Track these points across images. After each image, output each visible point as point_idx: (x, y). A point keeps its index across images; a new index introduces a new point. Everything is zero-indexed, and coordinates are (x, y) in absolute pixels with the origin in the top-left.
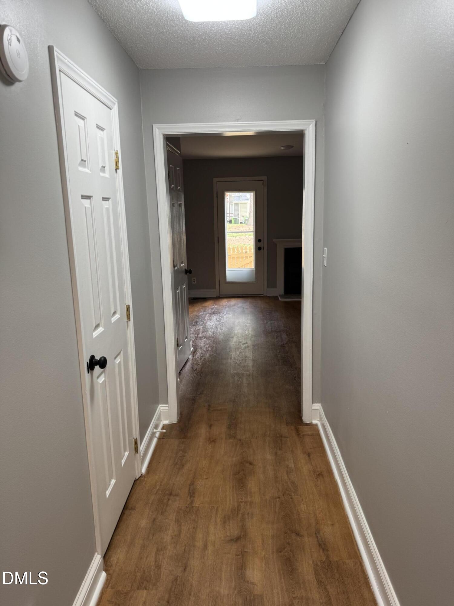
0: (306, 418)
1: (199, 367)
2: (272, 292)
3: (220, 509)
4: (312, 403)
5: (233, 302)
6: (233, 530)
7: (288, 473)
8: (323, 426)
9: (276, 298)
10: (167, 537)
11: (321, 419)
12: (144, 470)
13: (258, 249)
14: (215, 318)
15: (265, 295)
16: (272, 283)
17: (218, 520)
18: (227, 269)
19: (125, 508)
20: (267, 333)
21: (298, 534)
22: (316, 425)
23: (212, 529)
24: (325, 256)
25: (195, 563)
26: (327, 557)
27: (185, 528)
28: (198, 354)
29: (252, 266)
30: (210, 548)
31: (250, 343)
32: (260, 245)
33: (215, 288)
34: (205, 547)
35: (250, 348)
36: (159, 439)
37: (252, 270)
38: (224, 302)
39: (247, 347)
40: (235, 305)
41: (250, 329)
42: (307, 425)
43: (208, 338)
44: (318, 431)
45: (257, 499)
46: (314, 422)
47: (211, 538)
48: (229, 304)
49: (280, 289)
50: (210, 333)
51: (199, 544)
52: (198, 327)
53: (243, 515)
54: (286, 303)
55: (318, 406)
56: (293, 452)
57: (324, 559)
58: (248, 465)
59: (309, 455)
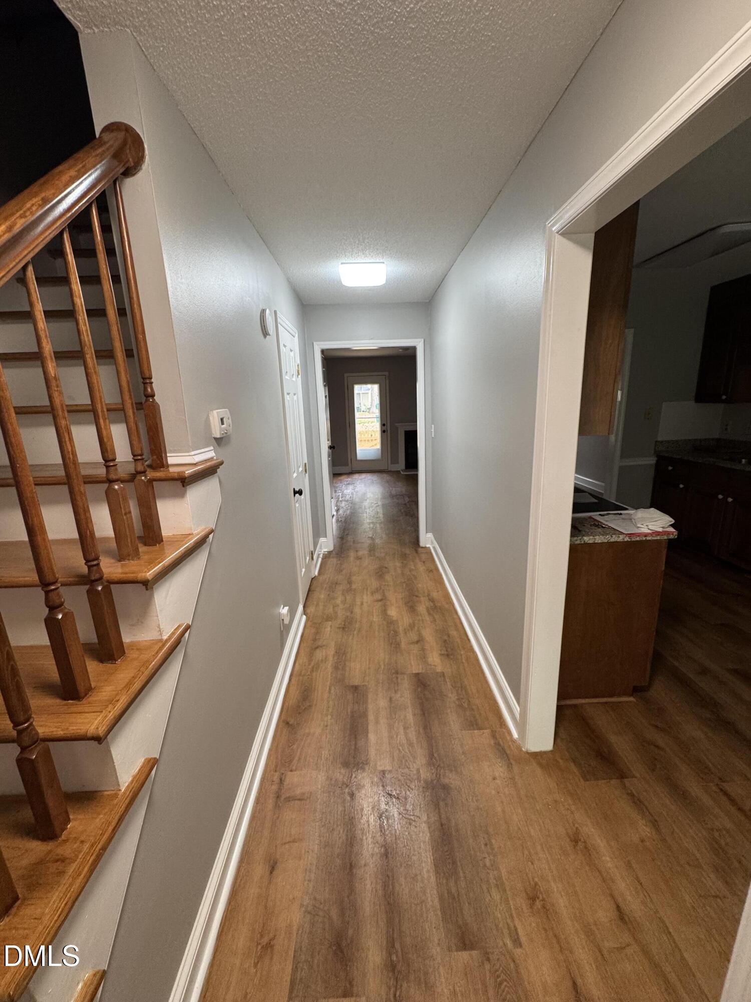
0: (422, 544)
1: (343, 519)
2: (394, 468)
3: (369, 589)
4: (426, 533)
5: (363, 476)
6: (378, 596)
7: (410, 571)
8: (434, 548)
9: (398, 472)
10: (339, 601)
11: (432, 543)
12: (316, 573)
13: (383, 432)
14: (351, 487)
15: (389, 470)
16: (394, 460)
17: (368, 593)
18: (358, 449)
19: (309, 590)
20: (392, 496)
21: (417, 596)
22: (429, 548)
23: (365, 597)
24: (433, 430)
25: (357, 610)
26: (434, 604)
27: (348, 597)
28: (341, 512)
29: (379, 446)
30: (365, 604)
31: (380, 503)
32: (385, 428)
33: (348, 465)
34: (362, 604)
35: (381, 506)
36: (323, 559)
37: (378, 449)
38: (356, 476)
39: (378, 506)
40: (365, 478)
41: (379, 494)
42: (422, 547)
43: (347, 501)
44: (430, 550)
45: (391, 583)
46: (428, 546)
47: (365, 600)
48: (360, 478)
49: (401, 465)
50: (348, 497)
51: (358, 603)
52: (337, 494)
53: (383, 590)
54: (406, 475)
55: (430, 535)
56: (413, 561)
57: (432, 605)
58: (384, 569)
59: (424, 562)
